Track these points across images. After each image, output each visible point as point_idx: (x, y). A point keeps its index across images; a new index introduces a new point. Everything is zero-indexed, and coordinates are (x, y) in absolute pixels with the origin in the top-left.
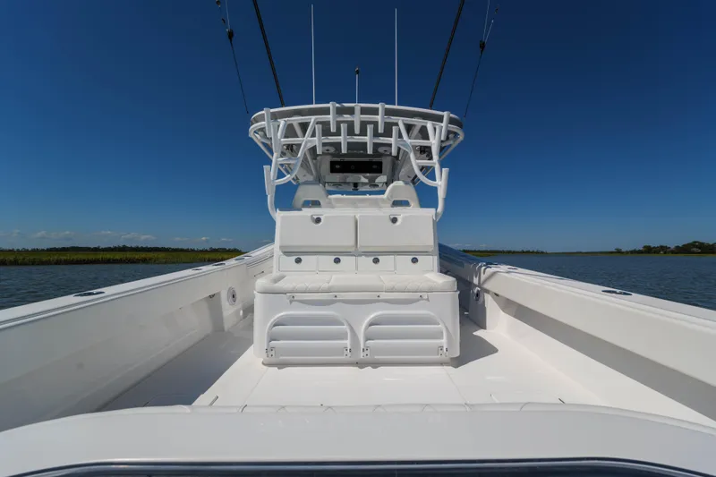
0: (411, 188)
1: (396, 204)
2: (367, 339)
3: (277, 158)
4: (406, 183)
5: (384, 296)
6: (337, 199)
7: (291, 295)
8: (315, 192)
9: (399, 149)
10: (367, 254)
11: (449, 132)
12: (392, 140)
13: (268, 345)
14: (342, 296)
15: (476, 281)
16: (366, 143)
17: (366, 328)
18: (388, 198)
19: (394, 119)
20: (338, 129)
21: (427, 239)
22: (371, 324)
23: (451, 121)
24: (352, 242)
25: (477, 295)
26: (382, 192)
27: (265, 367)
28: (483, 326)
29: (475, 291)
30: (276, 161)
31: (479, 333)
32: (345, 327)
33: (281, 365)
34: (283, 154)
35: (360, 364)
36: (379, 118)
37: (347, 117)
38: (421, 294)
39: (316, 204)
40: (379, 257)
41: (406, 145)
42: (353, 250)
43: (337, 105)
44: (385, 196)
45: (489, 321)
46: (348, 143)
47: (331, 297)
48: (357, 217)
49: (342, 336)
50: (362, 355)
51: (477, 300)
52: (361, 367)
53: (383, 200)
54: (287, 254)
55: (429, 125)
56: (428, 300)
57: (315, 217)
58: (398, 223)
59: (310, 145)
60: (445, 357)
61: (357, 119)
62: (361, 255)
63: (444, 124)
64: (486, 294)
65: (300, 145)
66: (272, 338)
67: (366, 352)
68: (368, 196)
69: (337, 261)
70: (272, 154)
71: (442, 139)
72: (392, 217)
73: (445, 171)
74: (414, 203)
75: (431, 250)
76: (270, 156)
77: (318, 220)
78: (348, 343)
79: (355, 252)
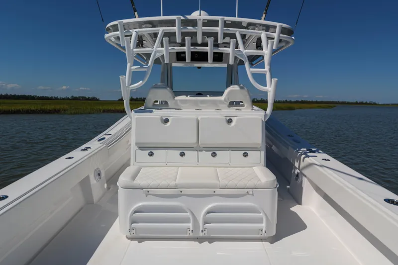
0: (245, 92)
1: (232, 104)
2: (205, 223)
3: (131, 67)
4: (241, 88)
5: (218, 191)
6: (182, 101)
7: (147, 190)
8: (163, 94)
9: (236, 58)
10: (207, 149)
11: (280, 41)
12: (230, 50)
13: (130, 226)
14: (185, 191)
15: (297, 165)
16: (207, 53)
17: (205, 215)
18: (225, 99)
19: (232, 30)
20: (183, 40)
21: (257, 136)
22: (208, 212)
23: (283, 31)
24: (194, 140)
25: (297, 176)
26: (220, 94)
27: (129, 241)
28: (298, 201)
29: (296, 173)
30: (130, 70)
31: (295, 209)
32: (188, 214)
33: (141, 240)
34: (135, 63)
35: (201, 240)
36: (218, 29)
37: (190, 29)
38: (247, 191)
39: (165, 104)
40: (217, 152)
41: (242, 55)
42: (195, 146)
43: (182, 18)
44: (222, 98)
45: (304, 198)
46: (192, 52)
47: (177, 191)
48: (199, 119)
49: (186, 221)
50: (201, 234)
51: (297, 180)
52: (200, 242)
53: (221, 102)
54: (142, 148)
55: (263, 35)
56: (253, 195)
57: (164, 118)
58: (233, 124)
59: (158, 55)
60: (264, 235)
61: (200, 29)
62: (202, 150)
63: (275, 35)
64: (304, 178)
65: (150, 54)
66: (133, 221)
67: (204, 232)
68: (208, 98)
69: (182, 154)
70: (125, 50)
71: (274, 48)
72: (228, 118)
73: (274, 80)
74: (247, 103)
75: (259, 146)
76: (123, 51)
77: (166, 121)
78: (190, 225)
79: (197, 148)
